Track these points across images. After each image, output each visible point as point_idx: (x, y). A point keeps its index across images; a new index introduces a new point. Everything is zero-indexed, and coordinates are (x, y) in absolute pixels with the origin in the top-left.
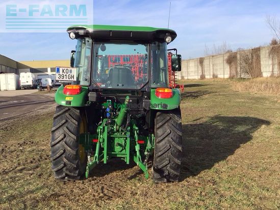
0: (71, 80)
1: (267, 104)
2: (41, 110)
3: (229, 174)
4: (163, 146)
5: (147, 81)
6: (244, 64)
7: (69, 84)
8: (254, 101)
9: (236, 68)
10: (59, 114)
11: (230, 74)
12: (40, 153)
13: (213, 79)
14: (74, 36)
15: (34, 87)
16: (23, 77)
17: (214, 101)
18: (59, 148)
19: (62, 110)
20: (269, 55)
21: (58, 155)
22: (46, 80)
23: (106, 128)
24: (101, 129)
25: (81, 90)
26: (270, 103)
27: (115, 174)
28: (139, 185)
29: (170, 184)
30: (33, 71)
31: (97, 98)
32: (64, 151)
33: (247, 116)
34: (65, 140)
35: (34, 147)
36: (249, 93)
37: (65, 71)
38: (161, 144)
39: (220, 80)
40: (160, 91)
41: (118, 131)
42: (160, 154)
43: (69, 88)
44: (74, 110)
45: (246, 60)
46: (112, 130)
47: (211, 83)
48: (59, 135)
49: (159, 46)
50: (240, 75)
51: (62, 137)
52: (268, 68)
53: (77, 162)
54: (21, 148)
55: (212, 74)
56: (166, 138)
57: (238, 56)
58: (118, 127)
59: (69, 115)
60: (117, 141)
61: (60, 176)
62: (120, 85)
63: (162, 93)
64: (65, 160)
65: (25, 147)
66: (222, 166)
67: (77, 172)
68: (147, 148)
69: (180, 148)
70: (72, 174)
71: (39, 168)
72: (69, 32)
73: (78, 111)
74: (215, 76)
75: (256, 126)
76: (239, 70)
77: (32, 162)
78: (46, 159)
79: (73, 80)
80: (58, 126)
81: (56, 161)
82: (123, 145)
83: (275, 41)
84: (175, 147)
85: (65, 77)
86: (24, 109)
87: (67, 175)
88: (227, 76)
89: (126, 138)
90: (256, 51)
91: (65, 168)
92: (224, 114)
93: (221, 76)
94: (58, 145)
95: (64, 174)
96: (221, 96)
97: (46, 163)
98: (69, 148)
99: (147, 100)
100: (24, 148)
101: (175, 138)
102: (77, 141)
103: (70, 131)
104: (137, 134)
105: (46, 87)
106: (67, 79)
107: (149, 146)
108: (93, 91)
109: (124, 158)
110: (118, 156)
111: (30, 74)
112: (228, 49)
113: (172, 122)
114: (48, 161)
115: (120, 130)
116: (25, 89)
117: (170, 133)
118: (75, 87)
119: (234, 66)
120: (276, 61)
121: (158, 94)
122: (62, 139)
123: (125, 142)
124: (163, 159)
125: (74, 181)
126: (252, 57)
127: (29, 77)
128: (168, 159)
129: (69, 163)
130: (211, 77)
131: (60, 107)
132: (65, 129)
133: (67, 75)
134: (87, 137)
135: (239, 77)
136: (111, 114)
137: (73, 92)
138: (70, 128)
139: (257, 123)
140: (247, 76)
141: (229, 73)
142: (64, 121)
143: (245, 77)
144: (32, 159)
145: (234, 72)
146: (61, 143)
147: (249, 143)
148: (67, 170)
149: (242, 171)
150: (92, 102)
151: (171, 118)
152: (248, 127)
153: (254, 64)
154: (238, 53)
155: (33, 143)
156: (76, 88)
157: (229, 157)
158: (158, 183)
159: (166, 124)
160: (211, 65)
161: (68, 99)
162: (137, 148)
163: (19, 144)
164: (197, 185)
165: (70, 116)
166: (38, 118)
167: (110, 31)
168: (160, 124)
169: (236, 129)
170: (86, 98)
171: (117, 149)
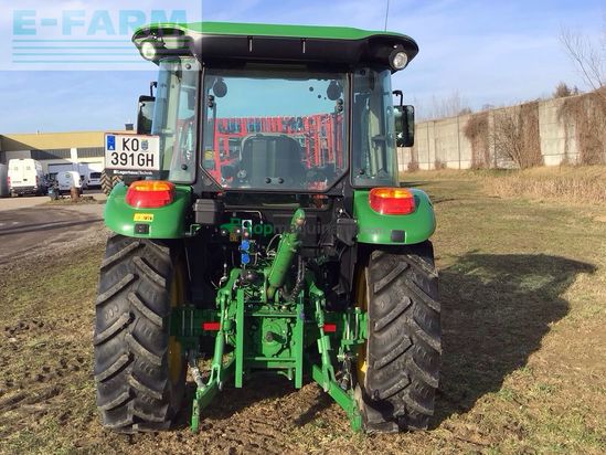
0: (144, 167)
1: (574, 226)
2: (58, 245)
3: (549, 405)
4: (392, 339)
5: (344, 170)
6: (504, 138)
7: (140, 178)
8: (542, 219)
9: (487, 147)
10: (114, 257)
11: (474, 159)
12: (60, 352)
13: (437, 172)
14: (153, 51)
15: (41, 191)
16: (16, 169)
17: (453, 220)
18: (116, 349)
19: (123, 247)
20: (559, 118)
21: (113, 369)
22: (68, 176)
23: (240, 293)
24: (227, 296)
25: (173, 193)
26: (577, 223)
27: (257, 409)
28: (325, 441)
29: (408, 438)
30: (38, 155)
31: (217, 215)
32: (131, 358)
33: (537, 253)
34: (131, 327)
35: (46, 338)
36: (525, 201)
37: (129, 144)
38: (385, 335)
39: (450, 173)
40: (383, 196)
41: (271, 301)
42: (384, 360)
43: (143, 189)
44: (154, 248)
45: (508, 129)
46: (254, 298)
47: (435, 180)
48: (116, 315)
49: (372, 80)
50: (496, 163)
51: (123, 319)
52: (555, 145)
53: (163, 385)
54: (14, 340)
55: (433, 159)
56: (401, 320)
57: (491, 121)
58: (271, 291)
59: (144, 260)
60: (267, 327)
61: (119, 423)
62: (275, 180)
63: (386, 200)
64: (133, 381)
65: (23, 337)
66: (523, 383)
67: (165, 411)
68: (343, 342)
69: (437, 345)
70: (152, 417)
71: (61, 396)
72: (139, 41)
73: (166, 250)
74: (440, 165)
75: (563, 275)
76: (492, 150)
77: (41, 379)
78: (77, 369)
79: (150, 167)
80: (113, 291)
81: (110, 385)
82: (285, 336)
83: (566, 88)
84: (424, 344)
85: (129, 159)
86: (20, 241)
87: (136, 420)
88: (466, 165)
89: (293, 320)
90: (530, 110)
91: (132, 402)
92: (486, 250)
93: (452, 165)
94: (114, 341)
95: (130, 419)
96: (467, 209)
97: (77, 382)
98: (143, 350)
99: (345, 220)
100: (20, 340)
101: (422, 319)
102: (164, 330)
103: (145, 303)
104: (322, 307)
105: (68, 192)
106: (136, 166)
107: (348, 338)
108: (205, 195)
109: (286, 370)
110: (270, 365)
111: (30, 162)
112: (462, 106)
113: (412, 276)
114: (81, 373)
115: (277, 299)
116: (20, 196)
117: (411, 305)
118: (158, 186)
119: (481, 144)
120: (574, 132)
121: (376, 202)
122: (126, 326)
123: (290, 330)
124: (393, 375)
125: (156, 434)
126: (521, 122)
127: (29, 168)
128: (404, 374)
129: (143, 388)
130: (432, 166)
131: (118, 239)
132: (133, 298)
133: (136, 154)
134: (188, 318)
135: (492, 166)
136: (252, 257)
137: (152, 200)
138: (146, 296)
139: (564, 271)
140: (509, 164)
141: (470, 158)
142: (129, 277)
143: (507, 167)
144: (40, 371)
145: (481, 156)
146: (121, 335)
147: (565, 320)
148: (137, 406)
149: (579, 396)
150: (203, 226)
151: (409, 266)
152: (545, 280)
153: (526, 138)
154: (491, 113)
155: (41, 326)
156: (161, 189)
157: (532, 359)
158: (373, 436)
159: (399, 282)
160: (432, 141)
161: (140, 218)
162: (323, 345)
163: (7, 329)
164: (476, 438)
165: (146, 262)
166: (52, 264)
167: (249, 38)
168: (384, 282)
169: (522, 285)
170: (187, 216)
171: (269, 348)
